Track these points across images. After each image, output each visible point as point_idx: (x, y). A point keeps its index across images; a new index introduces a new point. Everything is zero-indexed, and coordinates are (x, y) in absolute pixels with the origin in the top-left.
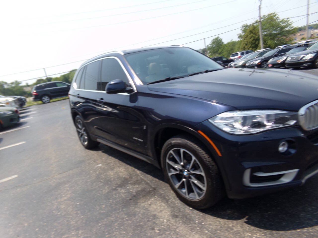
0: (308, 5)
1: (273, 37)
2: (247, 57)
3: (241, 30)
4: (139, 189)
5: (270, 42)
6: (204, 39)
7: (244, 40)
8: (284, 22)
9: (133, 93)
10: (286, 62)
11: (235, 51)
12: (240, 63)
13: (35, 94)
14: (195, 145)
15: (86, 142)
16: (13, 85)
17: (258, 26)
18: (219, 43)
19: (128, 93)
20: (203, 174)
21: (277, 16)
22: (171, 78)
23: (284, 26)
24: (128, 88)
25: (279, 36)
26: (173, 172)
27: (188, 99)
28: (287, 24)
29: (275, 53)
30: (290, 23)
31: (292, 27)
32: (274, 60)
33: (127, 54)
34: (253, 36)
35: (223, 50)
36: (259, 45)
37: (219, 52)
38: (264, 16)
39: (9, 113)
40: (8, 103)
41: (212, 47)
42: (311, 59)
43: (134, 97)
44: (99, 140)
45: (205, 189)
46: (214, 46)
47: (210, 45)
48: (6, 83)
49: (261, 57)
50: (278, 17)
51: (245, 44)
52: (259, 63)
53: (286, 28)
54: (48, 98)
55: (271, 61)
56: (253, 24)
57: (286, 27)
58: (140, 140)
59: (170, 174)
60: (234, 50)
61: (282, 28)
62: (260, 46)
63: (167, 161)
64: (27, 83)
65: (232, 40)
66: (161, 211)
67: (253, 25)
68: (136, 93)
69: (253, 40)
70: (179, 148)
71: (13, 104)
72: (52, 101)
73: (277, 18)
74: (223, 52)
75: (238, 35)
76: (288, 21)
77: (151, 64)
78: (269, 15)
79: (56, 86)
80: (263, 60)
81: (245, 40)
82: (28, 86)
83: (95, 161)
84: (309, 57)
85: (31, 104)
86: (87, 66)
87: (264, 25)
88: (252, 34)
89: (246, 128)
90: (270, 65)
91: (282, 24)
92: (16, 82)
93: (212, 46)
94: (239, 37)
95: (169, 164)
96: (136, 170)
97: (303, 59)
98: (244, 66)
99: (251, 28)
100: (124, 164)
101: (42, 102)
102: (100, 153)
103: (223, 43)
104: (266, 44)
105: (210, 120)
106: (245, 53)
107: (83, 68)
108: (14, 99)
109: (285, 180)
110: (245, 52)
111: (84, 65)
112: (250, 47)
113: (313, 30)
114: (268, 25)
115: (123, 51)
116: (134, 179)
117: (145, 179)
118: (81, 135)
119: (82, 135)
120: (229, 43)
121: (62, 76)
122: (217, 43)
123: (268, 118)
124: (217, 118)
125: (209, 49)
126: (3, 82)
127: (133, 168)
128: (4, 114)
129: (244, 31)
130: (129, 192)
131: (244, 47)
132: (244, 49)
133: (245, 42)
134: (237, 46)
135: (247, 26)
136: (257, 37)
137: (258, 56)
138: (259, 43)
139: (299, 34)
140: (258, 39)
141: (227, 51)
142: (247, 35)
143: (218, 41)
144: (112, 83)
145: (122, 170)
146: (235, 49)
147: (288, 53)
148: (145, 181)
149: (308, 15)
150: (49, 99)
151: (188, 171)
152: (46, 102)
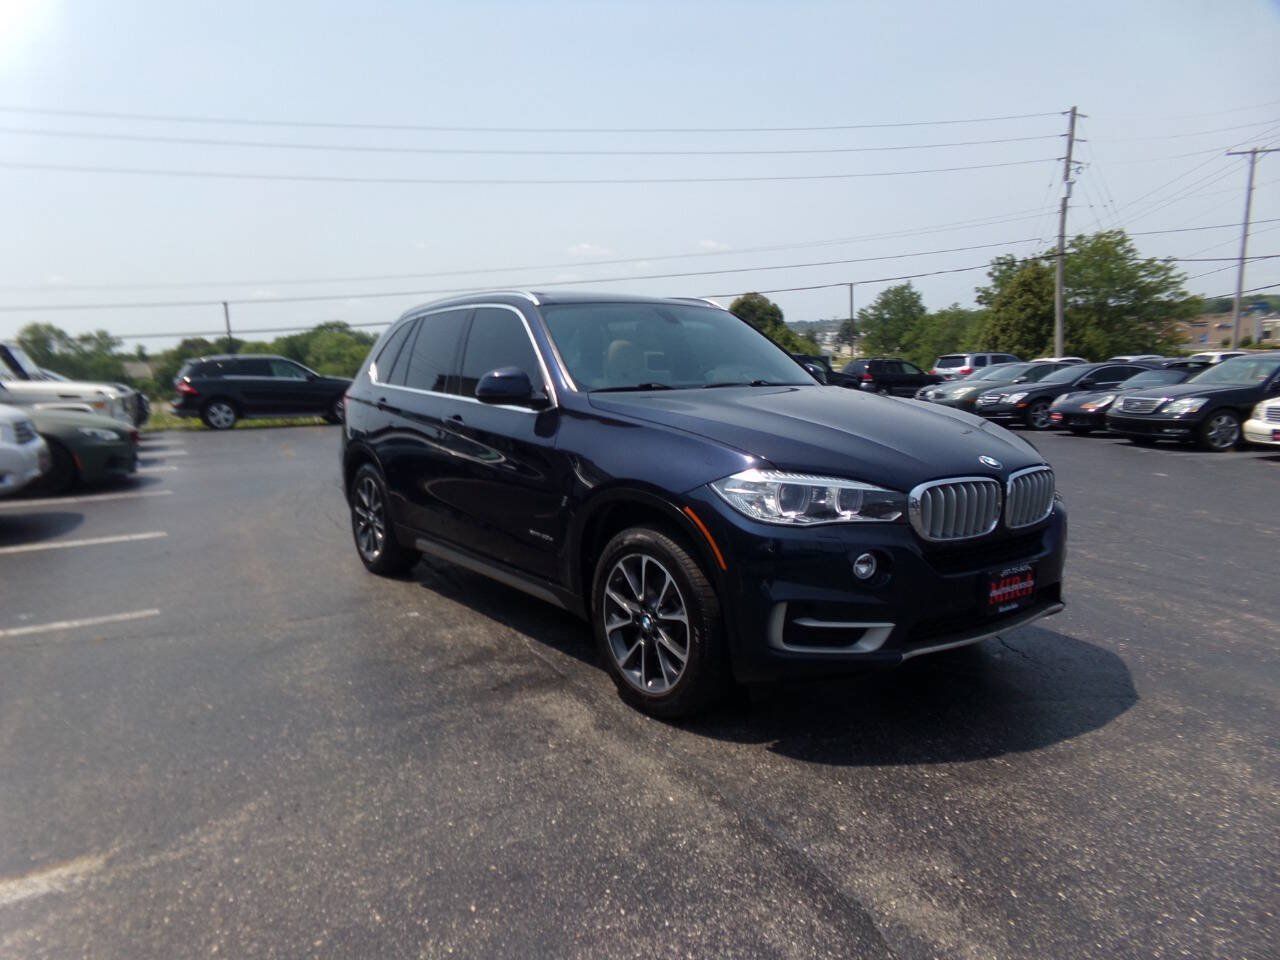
0: (1246, 224)
1: (1108, 318)
2: (987, 377)
3: (990, 274)
4: (523, 673)
5: (1091, 335)
6: (851, 285)
7: (999, 311)
8: (1153, 269)
9: (547, 410)
10: (1110, 412)
11: (960, 348)
12: (960, 392)
13: (186, 388)
14: (675, 546)
15: (376, 548)
16: (88, 348)
17: (1052, 269)
18: (909, 307)
19: (534, 409)
20: (685, 619)
21: (1127, 244)
22: (653, 386)
23: (1152, 285)
24: (539, 395)
25: (1130, 318)
26: (618, 623)
27: (676, 436)
28: (1163, 280)
29: (1083, 376)
30: (1179, 276)
31: (1184, 294)
32: (1071, 401)
33: (549, 305)
34: (1032, 303)
35: (917, 337)
36: (1050, 339)
37: (903, 341)
38: (1080, 237)
39: (107, 438)
40: (101, 404)
41: (880, 318)
42: (1189, 415)
43: (549, 418)
44: (422, 544)
45: (684, 658)
46: (887, 316)
47: (871, 311)
48: (61, 335)
49: (1036, 382)
50: (1133, 247)
51: (998, 328)
52: (1019, 402)
53: (1161, 291)
54: (228, 412)
55: (1061, 400)
56: (1035, 261)
57: (1157, 289)
58: (546, 537)
59: (609, 629)
60: (961, 343)
61: (1147, 291)
62: (1053, 343)
63: (608, 590)
64: (141, 349)
65: (956, 305)
66: (571, 716)
67: (1036, 264)
68: (556, 409)
69: (1033, 316)
70: (639, 555)
71: (119, 410)
72: (241, 423)
73: (1129, 251)
74: (918, 346)
75: (978, 290)
76: (1170, 269)
77: (615, 345)
78: (1099, 236)
79: (270, 373)
80: (1035, 396)
81: (1002, 314)
82: (142, 357)
83: (398, 604)
84: (1185, 406)
85: (161, 425)
86: (424, 318)
87: (1077, 270)
88: (1028, 296)
89: (792, 514)
90: (1056, 418)
91: (1146, 276)
92: (103, 335)
93: (881, 314)
94: (979, 301)
95: (609, 599)
96: (520, 635)
97: (1165, 411)
98: (967, 405)
99: (1029, 274)
100: (487, 620)
101: (206, 421)
102: (417, 587)
103: (922, 310)
104: (1079, 342)
105: (713, 485)
106: (989, 359)
107: (410, 325)
108: (121, 395)
109: (867, 646)
110: (989, 356)
111: (417, 313)
112: (1018, 342)
113: (1272, 318)
114: (1090, 273)
115: (538, 295)
116: (511, 651)
117: (544, 657)
118: (361, 530)
119: (369, 526)
120: (943, 314)
121: (278, 340)
122: (901, 306)
123: (847, 498)
124: (729, 483)
125: (866, 322)
126: (50, 328)
127: (513, 631)
128: (94, 435)
129: (1001, 281)
130: (492, 676)
131: (996, 339)
132: (993, 344)
133: (999, 319)
134: (972, 331)
135: (1011, 263)
136: (1045, 308)
137: (1024, 378)
138: (1050, 333)
139: (1217, 325)
140: (1049, 318)
141: (935, 343)
142: (1012, 297)
143: (904, 300)
144: (496, 374)
145: (478, 630)
146: (962, 340)
147: (1124, 384)
148: (540, 659)
149: (1242, 259)
150: (231, 417)
151: (655, 616)
152: (219, 426)
